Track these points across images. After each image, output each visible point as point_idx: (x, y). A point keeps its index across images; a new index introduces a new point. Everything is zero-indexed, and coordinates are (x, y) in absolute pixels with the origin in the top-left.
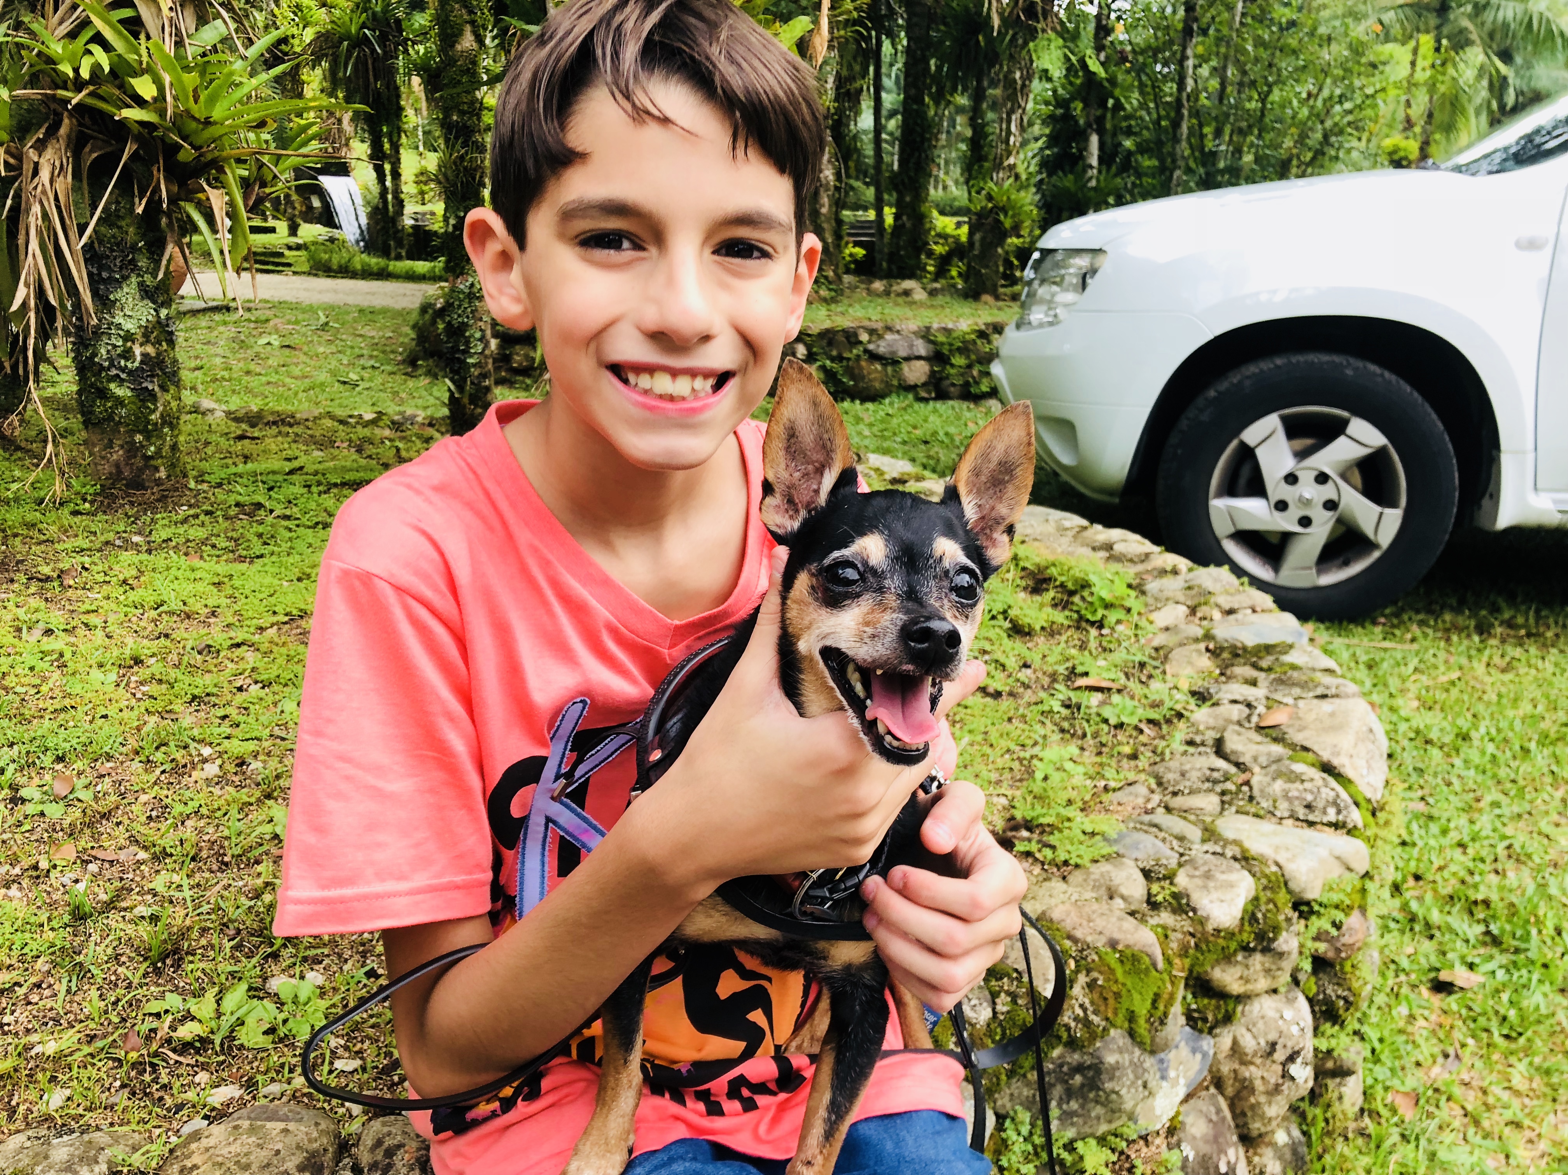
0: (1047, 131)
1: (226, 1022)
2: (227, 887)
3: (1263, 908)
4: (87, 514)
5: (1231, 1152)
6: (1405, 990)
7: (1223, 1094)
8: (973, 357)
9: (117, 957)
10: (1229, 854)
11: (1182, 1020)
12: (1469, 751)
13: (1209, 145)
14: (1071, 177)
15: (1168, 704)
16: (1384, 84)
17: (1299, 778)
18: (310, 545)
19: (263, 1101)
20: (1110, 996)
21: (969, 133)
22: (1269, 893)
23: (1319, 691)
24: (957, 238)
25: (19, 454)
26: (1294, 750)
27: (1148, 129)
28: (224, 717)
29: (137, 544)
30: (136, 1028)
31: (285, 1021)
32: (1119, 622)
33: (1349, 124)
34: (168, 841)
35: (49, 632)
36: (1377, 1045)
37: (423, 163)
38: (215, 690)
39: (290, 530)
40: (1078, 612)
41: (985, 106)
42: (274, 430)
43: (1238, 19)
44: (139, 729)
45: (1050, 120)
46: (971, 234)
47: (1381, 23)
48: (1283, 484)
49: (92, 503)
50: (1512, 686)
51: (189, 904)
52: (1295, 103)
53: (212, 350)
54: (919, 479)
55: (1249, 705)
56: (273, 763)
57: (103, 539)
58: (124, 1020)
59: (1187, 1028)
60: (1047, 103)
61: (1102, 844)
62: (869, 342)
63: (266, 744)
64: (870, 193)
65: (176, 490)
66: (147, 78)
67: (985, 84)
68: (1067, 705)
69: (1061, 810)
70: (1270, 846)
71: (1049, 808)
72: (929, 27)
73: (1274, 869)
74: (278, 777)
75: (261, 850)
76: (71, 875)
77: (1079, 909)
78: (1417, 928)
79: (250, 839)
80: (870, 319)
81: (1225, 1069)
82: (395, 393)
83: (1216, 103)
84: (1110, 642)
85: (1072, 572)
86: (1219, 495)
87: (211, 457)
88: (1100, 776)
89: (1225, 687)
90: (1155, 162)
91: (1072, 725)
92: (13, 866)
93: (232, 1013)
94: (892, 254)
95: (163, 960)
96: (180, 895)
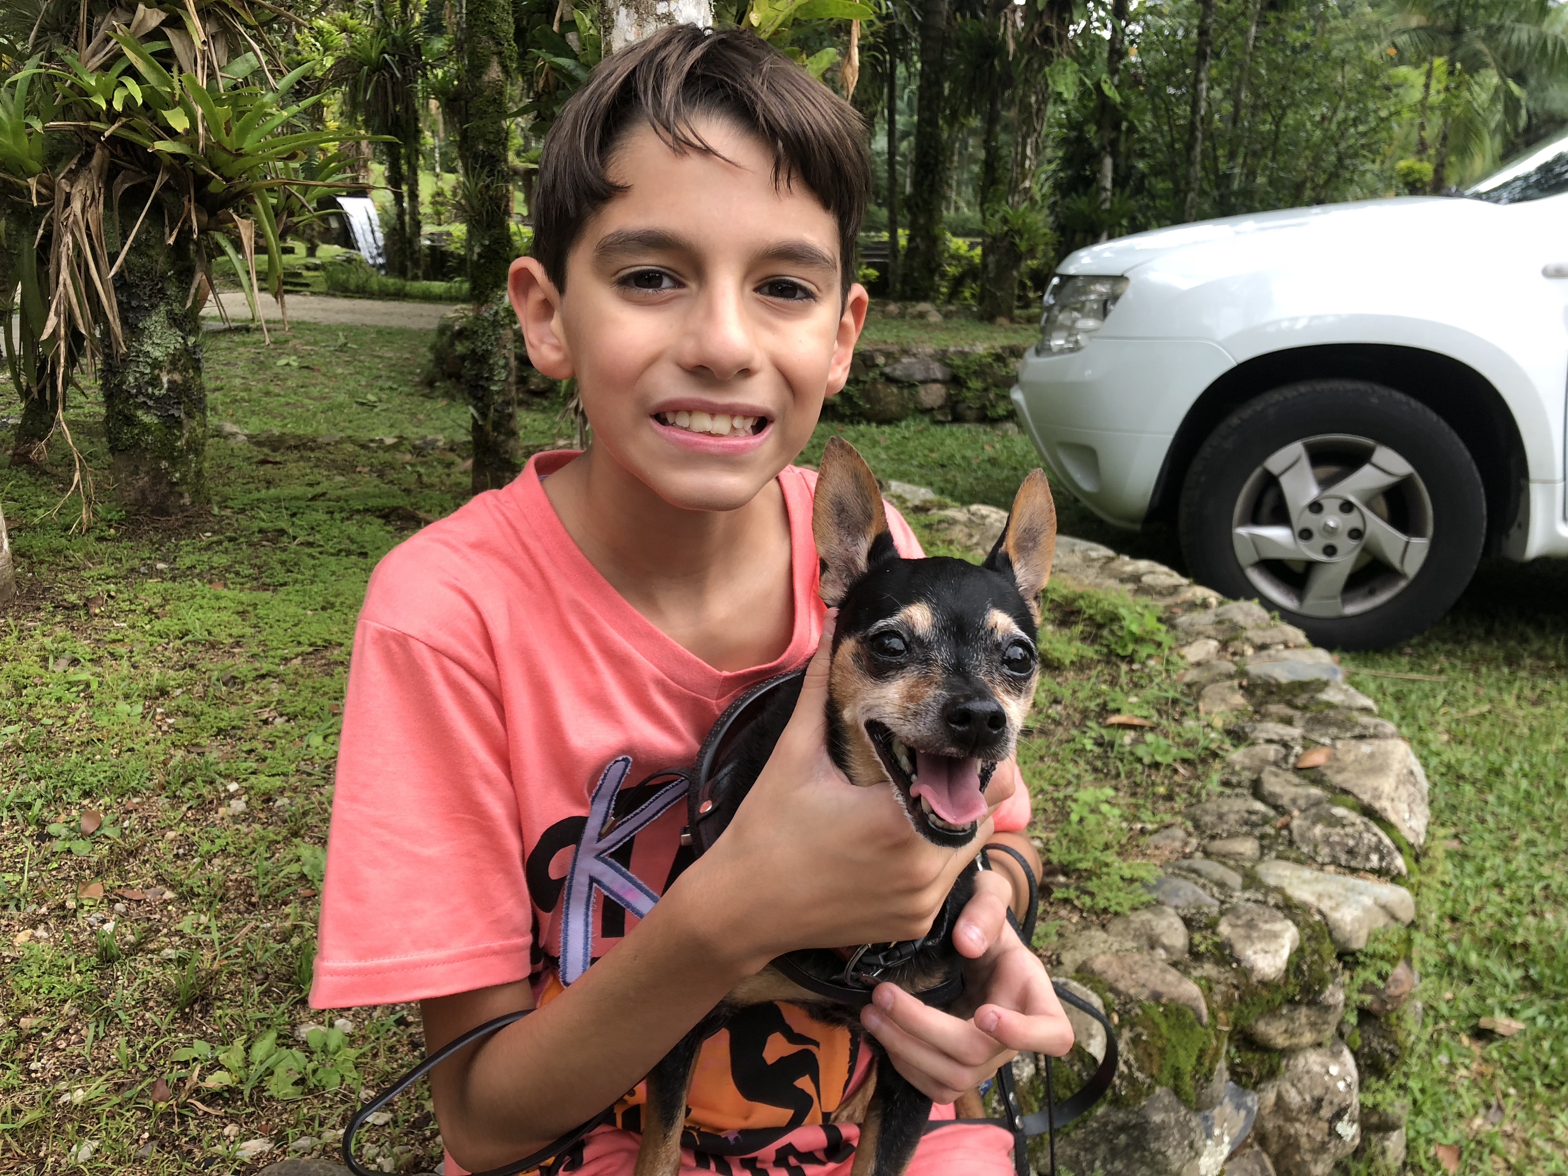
0: (1060, 154)
1: (256, 1070)
2: (254, 929)
3: (1308, 960)
4: (113, 540)
6: (1444, 1038)
7: (1267, 1151)
8: (990, 380)
9: (144, 1002)
10: (1271, 902)
11: (1226, 1075)
12: (1503, 788)
13: (1223, 167)
14: (1084, 199)
15: (1202, 743)
16: (1399, 107)
17: (1339, 822)
18: (333, 573)
19: (293, 1156)
20: (1154, 1051)
21: (982, 155)
22: (1313, 944)
23: (1357, 731)
24: (970, 260)
25: (45, 479)
26: (1333, 793)
27: (1160, 151)
28: (250, 752)
29: (162, 571)
30: (165, 1077)
31: (315, 1071)
32: (1149, 656)
33: (1363, 146)
34: (195, 881)
35: (75, 662)
36: (1418, 1096)
37: (440, 184)
38: (240, 723)
39: (313, 557)
40: (1108, 646)
41: (998, 128)
42: (296, 454)
43: (1251, 42)
44: (165, 763)
45: (1063, 142)
46: (985, 255)
47: (1395, 45)
48: (1307, 513)
49: (117, 529)
50: (1543, 720)
51: (217, 947)
52: (1309, 125)
53: (233, 371)
54: (942, 507)
55: (1285, 745)
56: (300, 800)
57: (127, 566)
58: (152, 1068)
59: (1231, 1084)
60: (1060, 126)
61: (1141, 891)
62: (885, 365)
63: (292, 780)
64: (884, 214)
65: (200, 516)
66: (179, 109)
67: (999, 106)
68: (1099, 743)
69: (1098, 854)
70: (1313, 893)
71: (1086, 852)
72: (943, 51)
73: (1317, 917)
74: (305, 814)
75: (288, 890)
76: (98, 915)
77: (1121, 959)
78: (1455, 972)
79: (277, 879)
80: (885, 342)
81: (1269, 1125)
82: (414, 415)
83: (1230, 125)
84: (1141, 677)
85: (1100, 605)
86: (1243, 523)
87: (234, 482)
88: (1136, 818)
89: (1260, 726)
90: (1169, 185)
91: (1106, 765)
92: (40, 905)
93: (261, 1063)
94: (905, 276)
95: (191, 1005)
96: (208, 937)
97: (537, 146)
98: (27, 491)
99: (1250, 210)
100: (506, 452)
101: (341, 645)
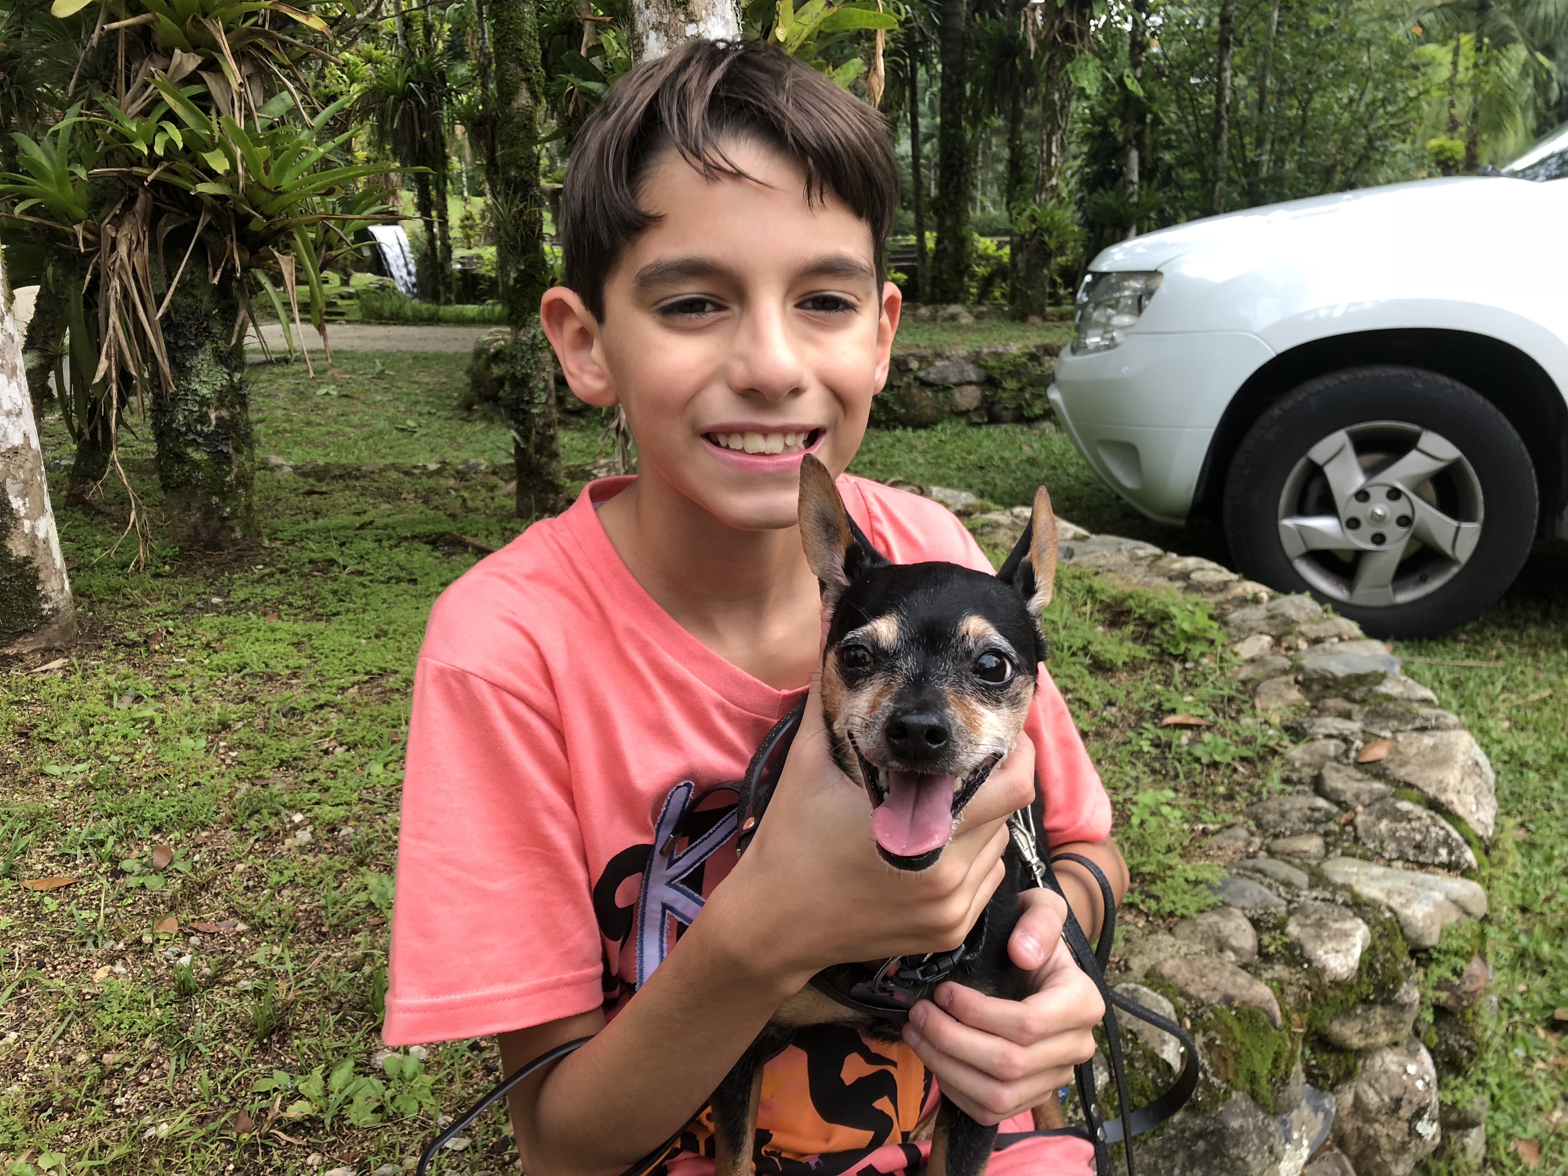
0: (1085, 149)
1: (336, 1099)
2: (326, 959)
3: (1381, 958)
4: (168, 576)
6: (1520, 1031)
7: (1346, 1154)
8: (1025, 380)
9: (223, 1034)
10: (1340, 900)
11: (1303, 1078)
13: (1250, 155)
14: (1112, 193)
15: (1260, 740)
16: (1428, 86)
17: (1405, 817)
18: (384, 601)
20: (1229, 1056)
21: (1006, 153)
22: (1385, 942)
23: (1418, 723)
24: (999, 259)
25: (100, 518)
26: (1397, 787)
27: (1186, 141)
28: (312, 782)
29: (217, 606)
30: (247, 1108)
31: (393, 1098)
32: (1202, 655)
33: (1392, 127)
34: (266, 913)
35: (138, 699)
36: (1496, 1091)
37: (468, 207)
38: (301, 754)
39: (364, 586)
40: (1160, 645)
41: (1022, 127)
42: (341, 484)
43: (1274, 28)
44: (230, 796)
45: (1088, 137)
46: (1013, 254)
47: (1420, 24)
48: (1354, 501)
49: (171, 565)
51: (291, 977)
52: (1336, 109)
53: (274, 403)
54: (985, 510)
55: (1345, 740)
56: (364, 829)
57: (183, 601)
58: (234, 1100)
59: (1308, 1086)
60: (1084, 121)
61: (1207, 893)
62: (919, 369)
63: (355, 809)
64: (910, 217)
65: (251, 549)
66: (219, 151)
67: (1022, 105)
68: (1156, 745)
69: (1161, 857)
70: (1382, 890)
71: (1149, 856)
72: (963, 53)
73: (1388, 915)
74: (370, 842)
75: (357, 919)
76: (174, 949)
77: (1190, 963)
78: (1528, 964)
79: (346, 908)
80: (918, 346)
81: (1348, 1127)
82: (453, 439)
83: (1256, 112)
84: (1195, 676)
85: (1150, 604)
86: (1289, 515)
87: (282, 514)
88: (1198, 819)
89: (1318, 721)
90: (1196, 175)
91: (1164, 766)
92: (117, 941)
93: (340, 1092)
94: (934, 278)
95: (269, 1036)
96: (281, 968)
97: (563, 166)
98: (84, 531)
99: (1280, 198)
100: (549, 474)
101: (396, 672)
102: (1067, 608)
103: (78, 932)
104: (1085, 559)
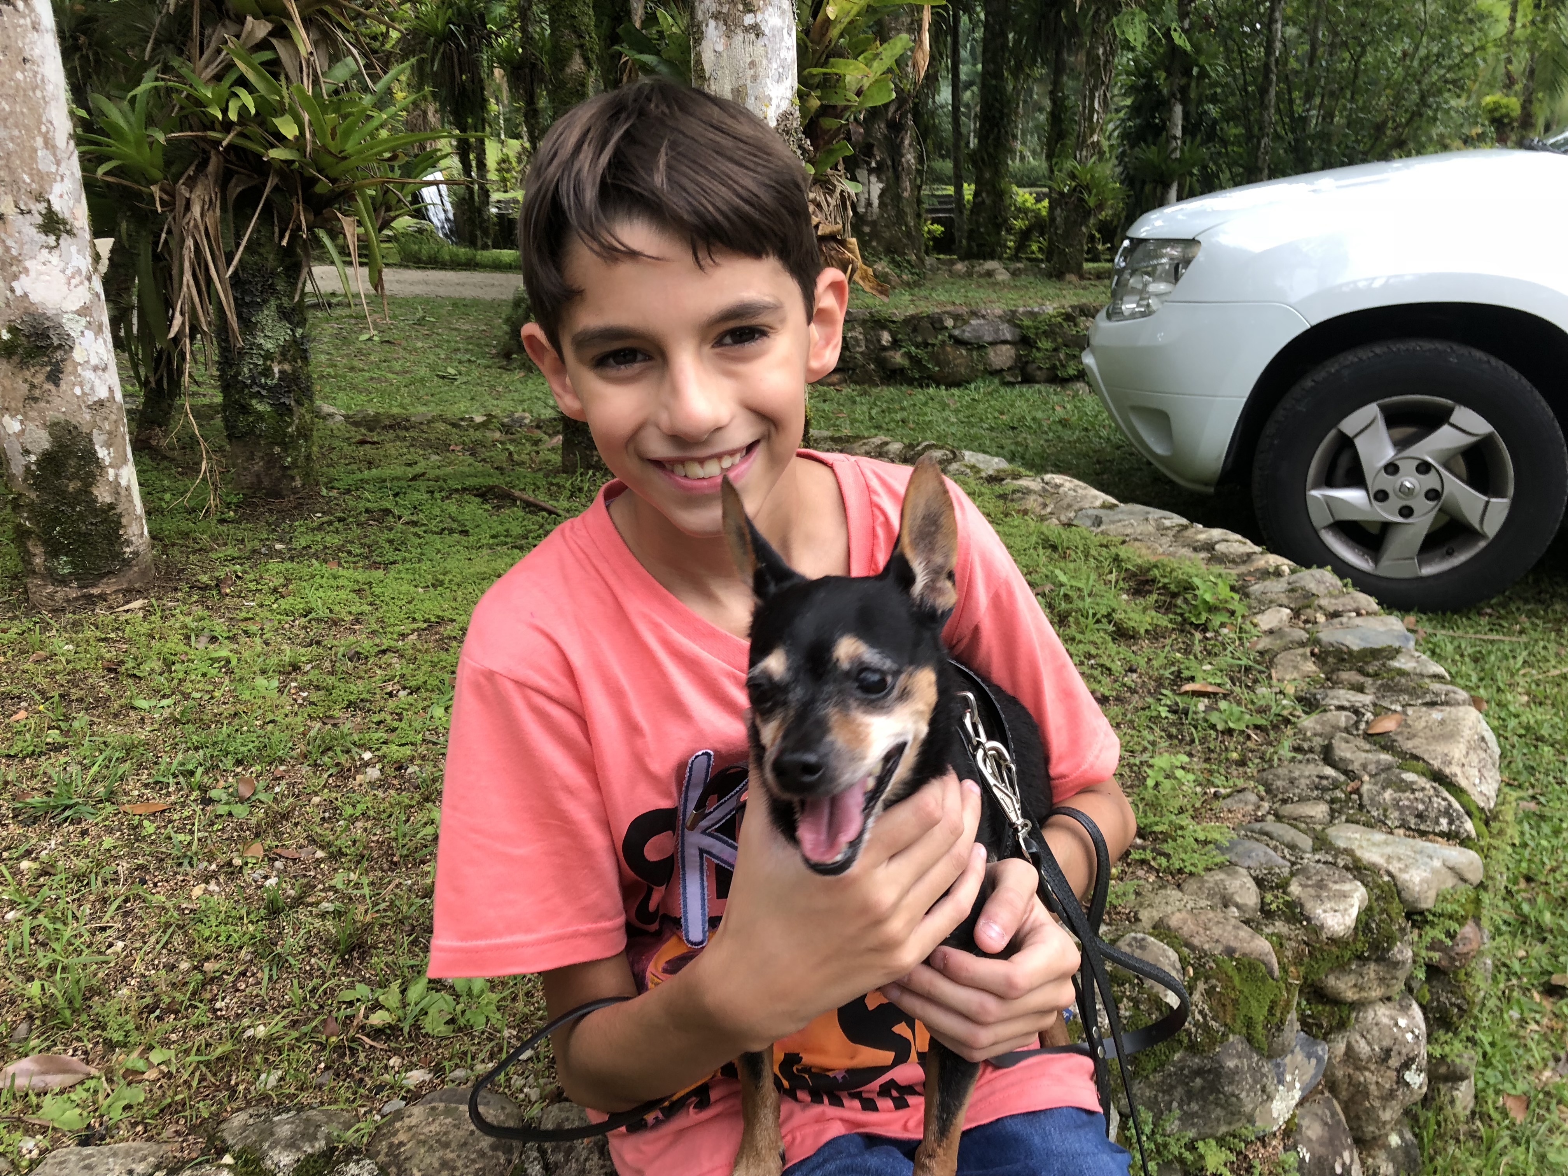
0: (1128, 102)
1: (412, 1011)
2: (398, 886)
3: (1377, 918)
4: (233, 522)
5: (1346, 1155)
6: (1517, 994)
7: (1337, 1098)
8: (1060, 340)
9: (309, 949)
10: (1341, 863)
11: (1297, 1026)
13: (1298, 110)
14: (1154, 148)
15: (1275, 709)
16: (1483, 41)
17: (1410, 787)
18: (439, 551)
19: (451, 1085)
20: (1228, 1002)
21: (1047, 103)
22: (1382, 903)
23: (1428, 699)
24: (1037, 213)
25: (166, 463)
26: (1404, 758)
27: (1233, 95)
28: (379, 723)
29: (280, 551)
30: (334, 1014)
31: (463, 1012)
32: (1223, 625)
33: (1447, 82)
34: (343, 842)
35: (213, 639)
36: (1488, 1049)
37: (505, 150)
38: (368, 696)
39: (419, 536)
40: (1182, 615)
41: (1065, 76)
42: (391, 435)
44: (304, 734)
45: (1131, 89)
46: (1052, 208)
48: (1383, 474)
49: (235, 511)
51: (368, 901)
52: (1389, 63)
54: (1016, 476)
55: (1356, 712)
56: (429, 768)
57: (249, 546)
58: (321, 1007)
59: (1302, 1034)
60: (1129, 74)
61: (1215, 852)
62: (954, 327)
63: (420, 749)
64: (948, 167)
65: (311, 497)
66: (288, 117)
67: (1066, 53)
68: (1173, 711)
69: (1173, 817)
70: (1382, 856)
71: (1162, 816)
73: (1386, 878)
74: (434, 781)
75: (426, 851)
76: (261, 872)
77: (1196, 917)
78: (1529, 931)
79: (415, 840)
80: (954, 303)
81: (1340, 1073)
82: (492, 387)
83: (1306, 65)
84: (1214, 646)
85: (1174, 574)
86: (1317, 486)
87: (337, 463)
88: (1211, 783)
89: (1331, 693)
90: (1241, 130)
91: (1180, 731)
92: (210, 863)
93: (416, 1004)
94: (971, 232)
95: (350, 952)
96: (358, 893)
98: (151, 476)
101: (453, 621)
102: (1093, 576)
103: (175, 852)
104: (1112, 527)
